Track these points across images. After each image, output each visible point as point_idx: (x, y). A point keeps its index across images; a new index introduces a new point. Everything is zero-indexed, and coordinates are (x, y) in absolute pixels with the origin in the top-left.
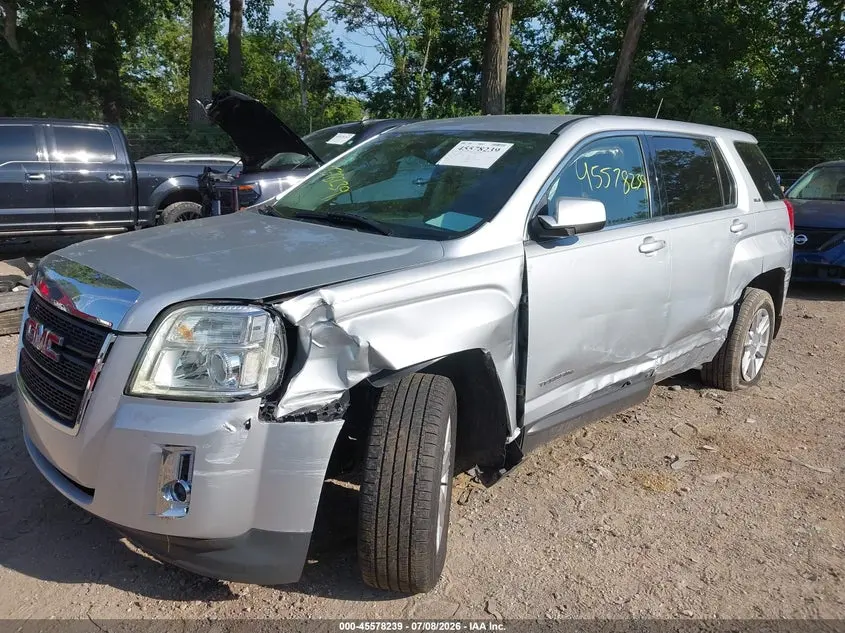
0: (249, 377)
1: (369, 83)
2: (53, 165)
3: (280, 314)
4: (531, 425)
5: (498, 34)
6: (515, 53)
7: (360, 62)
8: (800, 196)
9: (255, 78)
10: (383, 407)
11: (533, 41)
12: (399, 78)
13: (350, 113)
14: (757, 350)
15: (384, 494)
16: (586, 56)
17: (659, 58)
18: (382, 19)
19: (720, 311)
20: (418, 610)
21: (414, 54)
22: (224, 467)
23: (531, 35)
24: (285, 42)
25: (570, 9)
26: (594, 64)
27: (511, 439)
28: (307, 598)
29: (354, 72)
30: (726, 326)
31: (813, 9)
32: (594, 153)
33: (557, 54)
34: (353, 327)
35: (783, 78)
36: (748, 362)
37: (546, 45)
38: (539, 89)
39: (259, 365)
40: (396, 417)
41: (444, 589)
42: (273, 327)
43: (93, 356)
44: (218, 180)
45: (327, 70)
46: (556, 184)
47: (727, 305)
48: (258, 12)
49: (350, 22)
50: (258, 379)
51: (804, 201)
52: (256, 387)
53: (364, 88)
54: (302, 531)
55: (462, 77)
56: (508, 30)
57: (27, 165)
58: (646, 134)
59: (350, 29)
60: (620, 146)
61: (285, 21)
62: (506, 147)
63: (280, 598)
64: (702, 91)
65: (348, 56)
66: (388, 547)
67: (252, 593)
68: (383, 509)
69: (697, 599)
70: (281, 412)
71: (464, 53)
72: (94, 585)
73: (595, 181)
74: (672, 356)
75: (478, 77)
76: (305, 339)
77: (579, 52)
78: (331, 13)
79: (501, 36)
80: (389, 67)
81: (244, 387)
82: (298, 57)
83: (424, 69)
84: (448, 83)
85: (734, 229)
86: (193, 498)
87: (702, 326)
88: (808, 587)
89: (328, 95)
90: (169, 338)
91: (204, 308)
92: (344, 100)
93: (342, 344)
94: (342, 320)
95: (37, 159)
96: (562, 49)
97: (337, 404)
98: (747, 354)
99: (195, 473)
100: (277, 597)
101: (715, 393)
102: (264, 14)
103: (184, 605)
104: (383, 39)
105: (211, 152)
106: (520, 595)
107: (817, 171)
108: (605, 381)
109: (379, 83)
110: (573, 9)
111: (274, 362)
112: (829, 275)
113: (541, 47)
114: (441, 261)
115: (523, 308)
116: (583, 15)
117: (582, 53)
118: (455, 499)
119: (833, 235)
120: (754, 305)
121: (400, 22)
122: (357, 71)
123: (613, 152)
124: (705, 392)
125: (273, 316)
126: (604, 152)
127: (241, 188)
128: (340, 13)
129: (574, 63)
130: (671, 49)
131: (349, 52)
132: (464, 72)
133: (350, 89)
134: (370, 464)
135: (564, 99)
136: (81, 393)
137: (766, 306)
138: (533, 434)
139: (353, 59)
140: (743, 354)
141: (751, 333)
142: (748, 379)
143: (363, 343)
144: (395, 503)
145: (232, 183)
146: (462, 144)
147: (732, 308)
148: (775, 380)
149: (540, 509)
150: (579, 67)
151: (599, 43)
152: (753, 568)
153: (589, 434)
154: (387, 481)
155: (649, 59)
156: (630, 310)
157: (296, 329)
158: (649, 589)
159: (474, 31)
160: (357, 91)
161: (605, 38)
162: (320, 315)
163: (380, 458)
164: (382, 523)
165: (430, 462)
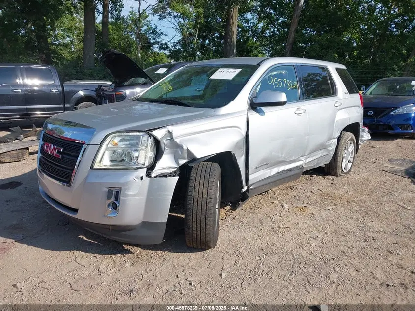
0: (141, 160)
1: (170, 45)
2: (25, 86)
3: (153, 136)
4: (251, 185)
5: (232, 21)
6: (240, 30)
7: (165, 35)
8: (371, 94)
9: (115, 43)
10: (193, 173)
11: (248, 24)
12: (184, 42)
13: (161, 60)
14: (349, 159)
15: (195, 204)
16: (274, 31)
17: (309, 32)
18: (175, 14)
19: (331, 141)
20: (208, 256)
21: (192, 31)
22: (133, 195)
23: (247, 21)
24: (128, 25)
25: (266, 9)
26: (277, 34)
27: (243, 190)
28: (163, 252)
29: (163, 40)
30: (334, 147)
31: (379, 8)
32: (275, 73)
33: (260, 30)
34: (181, 141)
35: (366, 40)
36: (345, 164)
37: (254, 26)
38: (252, 47)
39: (145, 155)
40: (199, 176)
41: (218, 248)
42: (151, 140)
43: (77, 155)
44: (106, 90)
45: (150, 39)
46: (260, 85)
47: (334, 138)
48: (116, 11)
49: (160, 16)
50: (145, 160)
51: (372, 96)
52: (144, 164)
53: (168, 48)
54: (163, 221)
55: (214, 41)
56: (236, 19)
57: (13, 86)
58: (297, 64)
59: (160, 19)
60: (286, 69)
61: (129, 16)
62: (239, 70)
63: (152, 253)
64: (329, 47)
65: (159, 32)
66: (197, 225)
67: (140, 252)
68: (195, 210)
69: (319, 249)
70: (153, 175)
71: (216, 30)
72: (75, 251)
73: (276, 85)
74: (311, 159)
75: (222, 42)
76: (163, 146)
77: (270, 29)
78: (151, 11)
79: (233, 22)
80: (179, 37)
81: (139, 164)
82: (136, 33)
83: (197, 38)
84: (208, 44)
85: (336, 105)
86: (120, 208)
87: (323, 147)
88: (363, 244)
89: (150, 51)
90: (108, 146)
91: (122, 134)
92: (158, 53)
93: (176, 148)
94: (177, 138)
95: (17, 83)
96: (263, 27)
97: (175, 172)
98: (344, 160)
99: (121, 198)
100: (151, 253)
101: (331, 177)
102: (119, 12)
103: (114, 256)
104: (177, 24)
105: (95, 79)
106: (249, 250)
107: (379, 82)
108: (282, 168)
109: (175, 45)
110: (267, 9)
111: (151, 154)
112: (383, 129)
113: (252, 27)
114: (215, 116)
115: (247, 136)
116: (272, 11)
117: (272, 29)
118: (221, 218)
119: (385, 111)
120: (346, 139)
121: (184, 15)
122: (164, 39)
123: (283, 72)
124: (326, 177)
125: (150, 137)
126: (279, 72)
127: (117, 94)
128: (155, 11)
129: (268, 34)
130: (314, 27)
131: (160, 30)
132: (216, 39)
133: (161, 48)
134: (189, 193)
135: (264, 52)
136: (72, 170)
137: (352, 139)
138: (252, 189)
139: (162, 33)
140: (343, 160)
141: (346, 151)
142: (345, 172)
143: (185, 148)
144: (199, 207)
145: (112, 91)
146: (220, 70)
147: (336, 140)
148: (357, 172)
149: (256, 221)
150: (270, 36)
151: (280, 24)
152: (343, 238)
153: (276, 194)
154: (196, 199)
155: (304, 32)
156: (292, 139)
157: (159, 141)
158: (301, 246)
159: (220, 20)
160: (164, 49)
161: (283, 22)
162: (168, 136)
163: (193, 191)
164: (195, 216)
165: (213, 192)
